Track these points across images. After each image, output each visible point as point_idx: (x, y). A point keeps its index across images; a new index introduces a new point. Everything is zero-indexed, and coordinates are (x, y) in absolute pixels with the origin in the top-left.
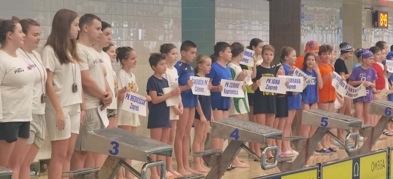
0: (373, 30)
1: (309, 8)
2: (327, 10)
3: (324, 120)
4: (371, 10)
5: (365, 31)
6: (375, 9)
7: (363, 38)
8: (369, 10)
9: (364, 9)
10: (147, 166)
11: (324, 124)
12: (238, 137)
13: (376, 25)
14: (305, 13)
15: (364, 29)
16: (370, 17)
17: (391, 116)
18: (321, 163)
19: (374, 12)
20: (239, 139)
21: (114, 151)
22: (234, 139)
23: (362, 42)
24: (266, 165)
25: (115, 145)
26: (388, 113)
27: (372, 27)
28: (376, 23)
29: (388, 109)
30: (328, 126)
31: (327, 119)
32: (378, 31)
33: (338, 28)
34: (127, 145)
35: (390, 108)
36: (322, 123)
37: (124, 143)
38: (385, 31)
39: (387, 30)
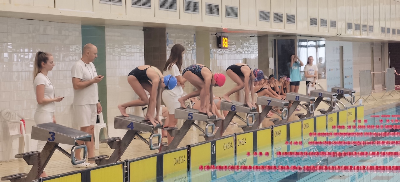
0: (218, 50)
1: (172, 35)
2: (184, 36)
3: (190, 115)
4: (216, 36)
5: (212, 51)
6: (219, 34)
7: (211, 56)
8: (214, 35)
9: (211, 35)
10: (74, 148)
11: (190, 117)
12: (133, 127)
13: (220, 47)
14: (169, 39)
15: (211, 49)
16: (215, 41)
17: (235, 111)
18: (190, 145)
19: (218, 37)
20: (133, 129)
21: (51, 138)
22: (130, 129)
23: (210, 59)
24: (153, 147)
25: (52, 134)
26: (233, 109)
27: (217, 48)
28: (220, 44)
29: (234, 107)
30: (193, 119)
31: (192, 114)
32: (221, 50)
33: (193, 50)
34: (61, 134)
35: (235, 106)
36: (189, 117)
37: (58, 133)
38: (226, 50)
39: (228, 50)
